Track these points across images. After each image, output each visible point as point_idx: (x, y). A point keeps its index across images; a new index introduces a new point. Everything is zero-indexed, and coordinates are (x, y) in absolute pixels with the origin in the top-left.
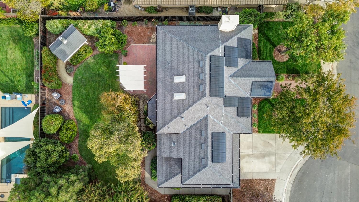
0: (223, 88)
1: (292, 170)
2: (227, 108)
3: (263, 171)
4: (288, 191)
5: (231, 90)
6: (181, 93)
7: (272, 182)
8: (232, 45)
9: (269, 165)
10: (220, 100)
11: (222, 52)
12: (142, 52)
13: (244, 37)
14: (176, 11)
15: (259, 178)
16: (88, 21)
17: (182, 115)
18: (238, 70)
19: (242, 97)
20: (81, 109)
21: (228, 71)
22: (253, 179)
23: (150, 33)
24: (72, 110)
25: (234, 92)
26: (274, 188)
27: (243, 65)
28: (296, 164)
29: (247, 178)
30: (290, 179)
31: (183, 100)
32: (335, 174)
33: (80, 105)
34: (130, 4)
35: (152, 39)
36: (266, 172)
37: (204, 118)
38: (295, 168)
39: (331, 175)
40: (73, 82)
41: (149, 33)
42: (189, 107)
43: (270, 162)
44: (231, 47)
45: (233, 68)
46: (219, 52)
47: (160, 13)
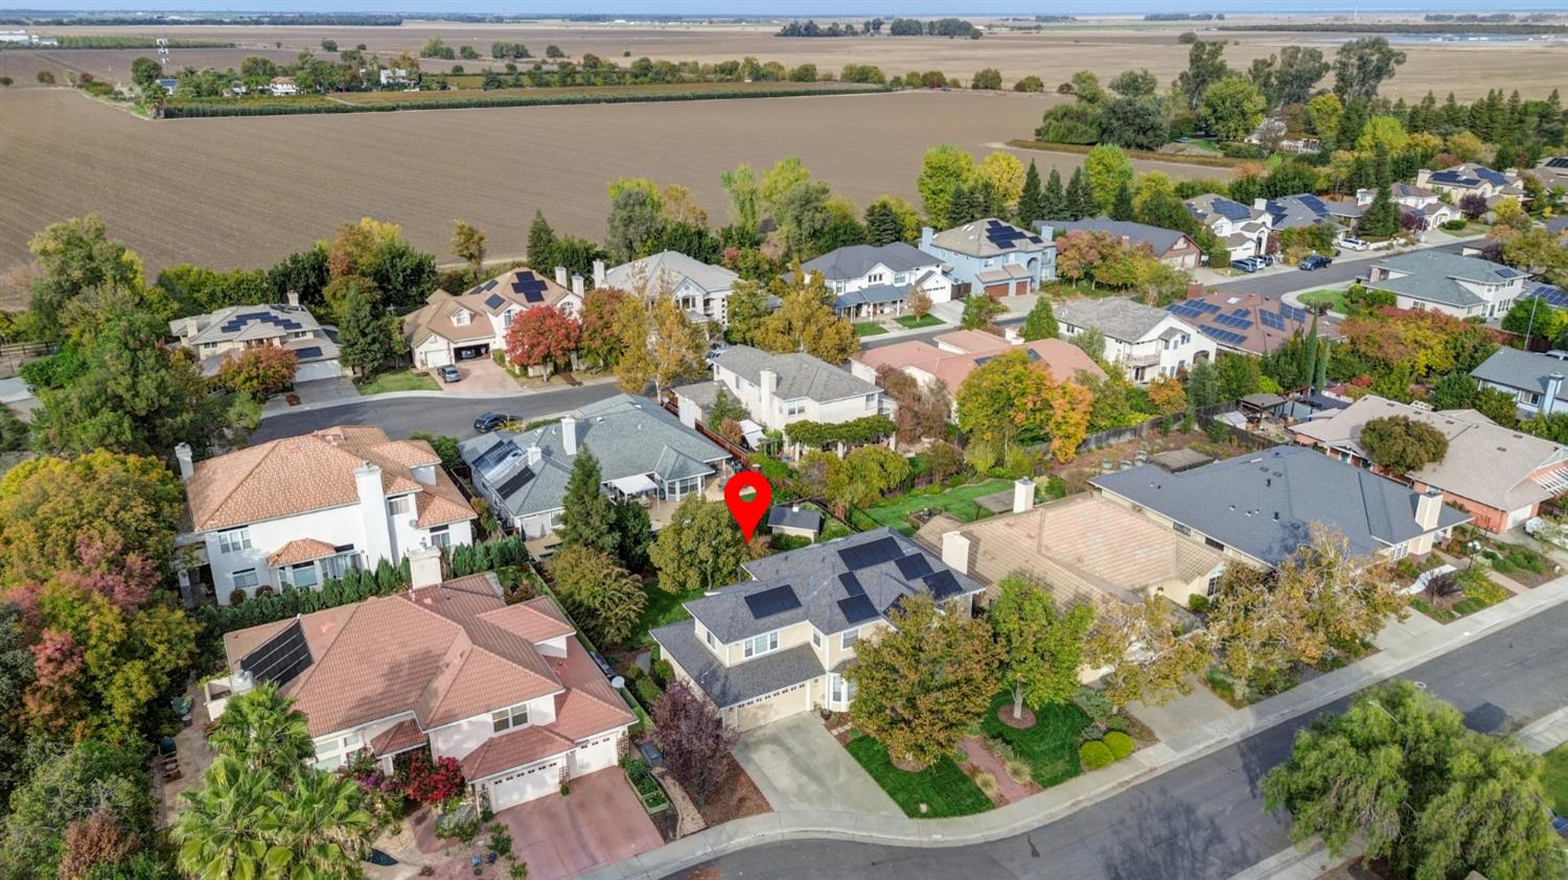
1: (812, 829)
2: (839, 582)
4: (762, 839)
5: (869, 582)
7: (762, 806)
9: (794, 787)
15: (754, 781)
19: (870, 602)
21: (891, 567)
22: (746, 773)
25: (870, 588)
26: (752, 813)
28: (832, 829)
30: (795, 834)
36: (776, 789)
38: (821, 831)
45: (902, 575)
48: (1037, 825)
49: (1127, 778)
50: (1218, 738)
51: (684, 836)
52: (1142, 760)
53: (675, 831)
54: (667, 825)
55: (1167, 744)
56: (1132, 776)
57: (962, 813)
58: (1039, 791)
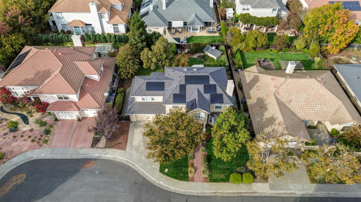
0: (191, 84)
1: (131, 162)
2: (179, 87)
3: (133, 142)
4: (115, 159)
5: (190, 90)
7: (124, 147)
8: (217, 90)
9: (137, 145)
10: (183, 83)
11: (212, 83)
13: (224, 98)
15: (128, 138)
18: (202, 94)
19: (186, 97)
21: (201, 87)
22: (128, 135)
25: (189, 92)
26: (119, 149)
27: (206, 98)
28: (135, 165)
29: (129, 131)
30: (125, 161)
36: (132, 144)
38: (132, 164)
39: (122, 190)
43: (139, 146)
44: (216, 90)
45: (203, 91)
46: (212, 82)
48: (195, 194)
49: (242, 191)
50: (292, 192)
51: (97, 148)
52: (254, 187)
53: (96, 145)
54: (95, 142)
55: (269, 185)
56: (245, 191)
57: (176, 178)
58: (207, 182)
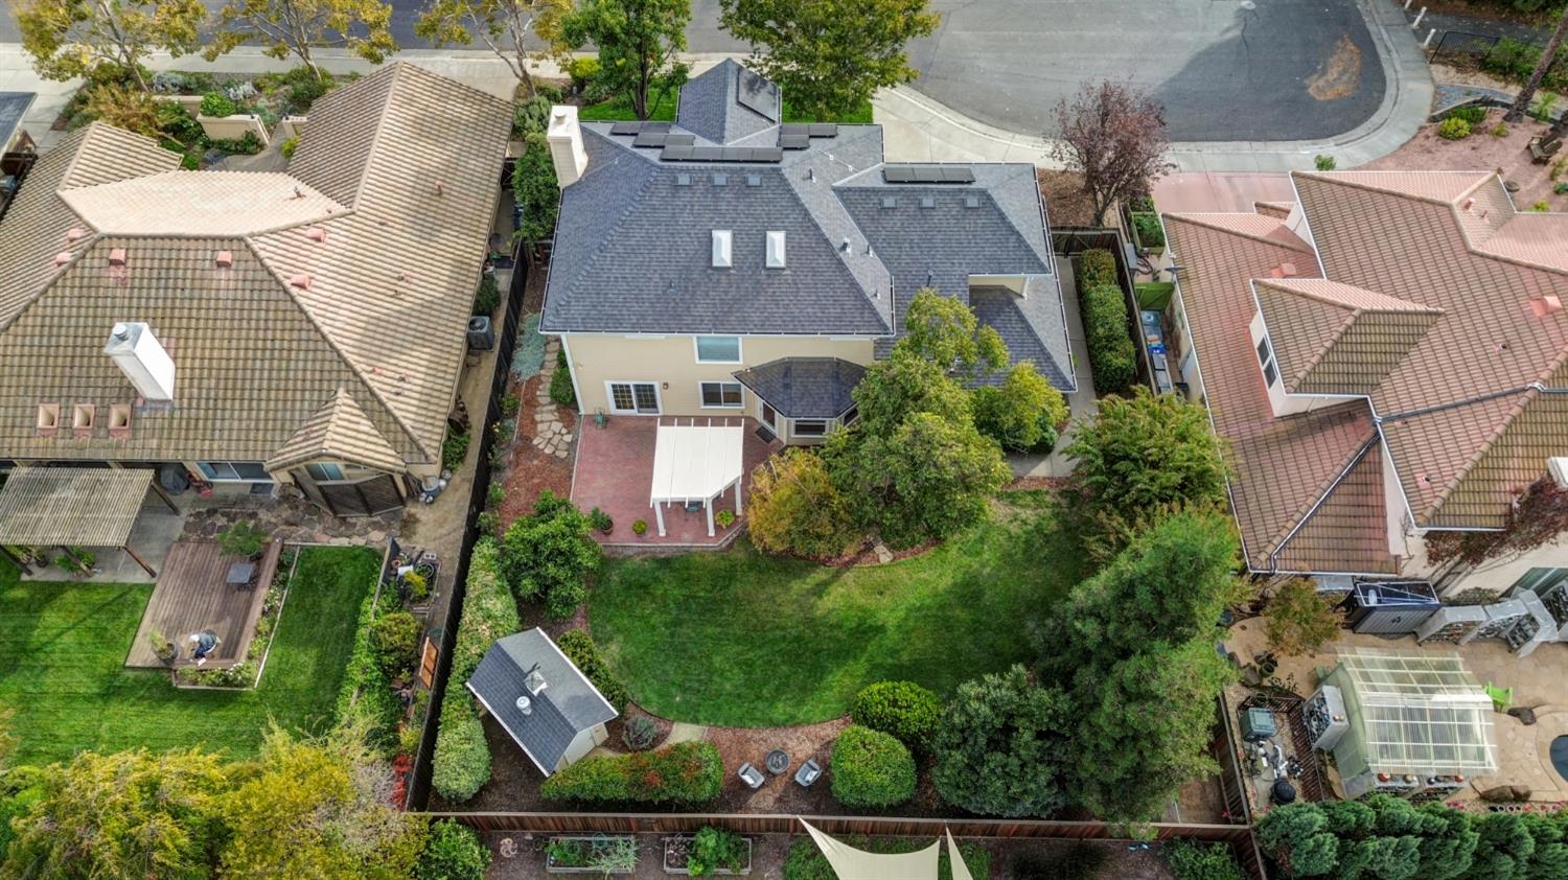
2: (812, 151)
6: (765, 247)
12: (600, 482)
14: (473, 383)
16: (467, 617)
17: (837, 245)
20: (805, 690)
23: (537, 456)
24: (812, 728)
31: (788, 239)
32: (976, 58)
33: (789, 696)
34: (417, 521)
35: (557, 453)
37: (843, 201)
39: (982, 64)
40: (696, 721)
41: (535, 462)
42: (811, 220)
47: (470, 428)
